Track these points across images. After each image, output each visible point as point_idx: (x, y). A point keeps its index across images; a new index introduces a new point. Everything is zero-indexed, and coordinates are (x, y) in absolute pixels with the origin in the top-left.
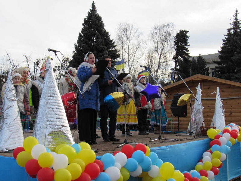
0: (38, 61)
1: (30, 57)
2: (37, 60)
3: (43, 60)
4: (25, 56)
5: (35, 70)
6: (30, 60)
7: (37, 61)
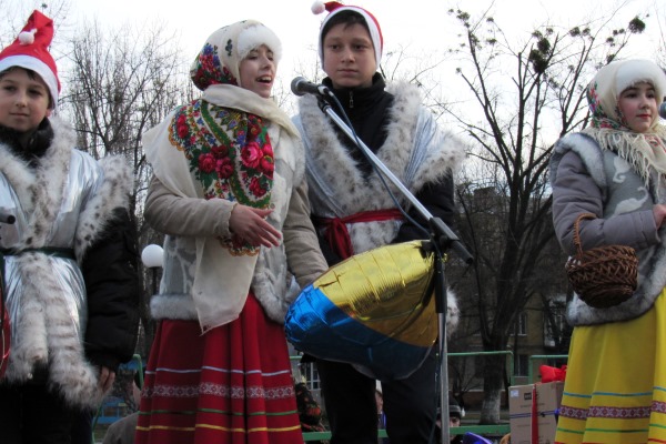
0: (544, 45)
1: (490, 20)
2: (536, 34)
3: (575, 32)
4: (464, 16)
5: (522, 102)
6: (493, 42)
7: (534, 44)
